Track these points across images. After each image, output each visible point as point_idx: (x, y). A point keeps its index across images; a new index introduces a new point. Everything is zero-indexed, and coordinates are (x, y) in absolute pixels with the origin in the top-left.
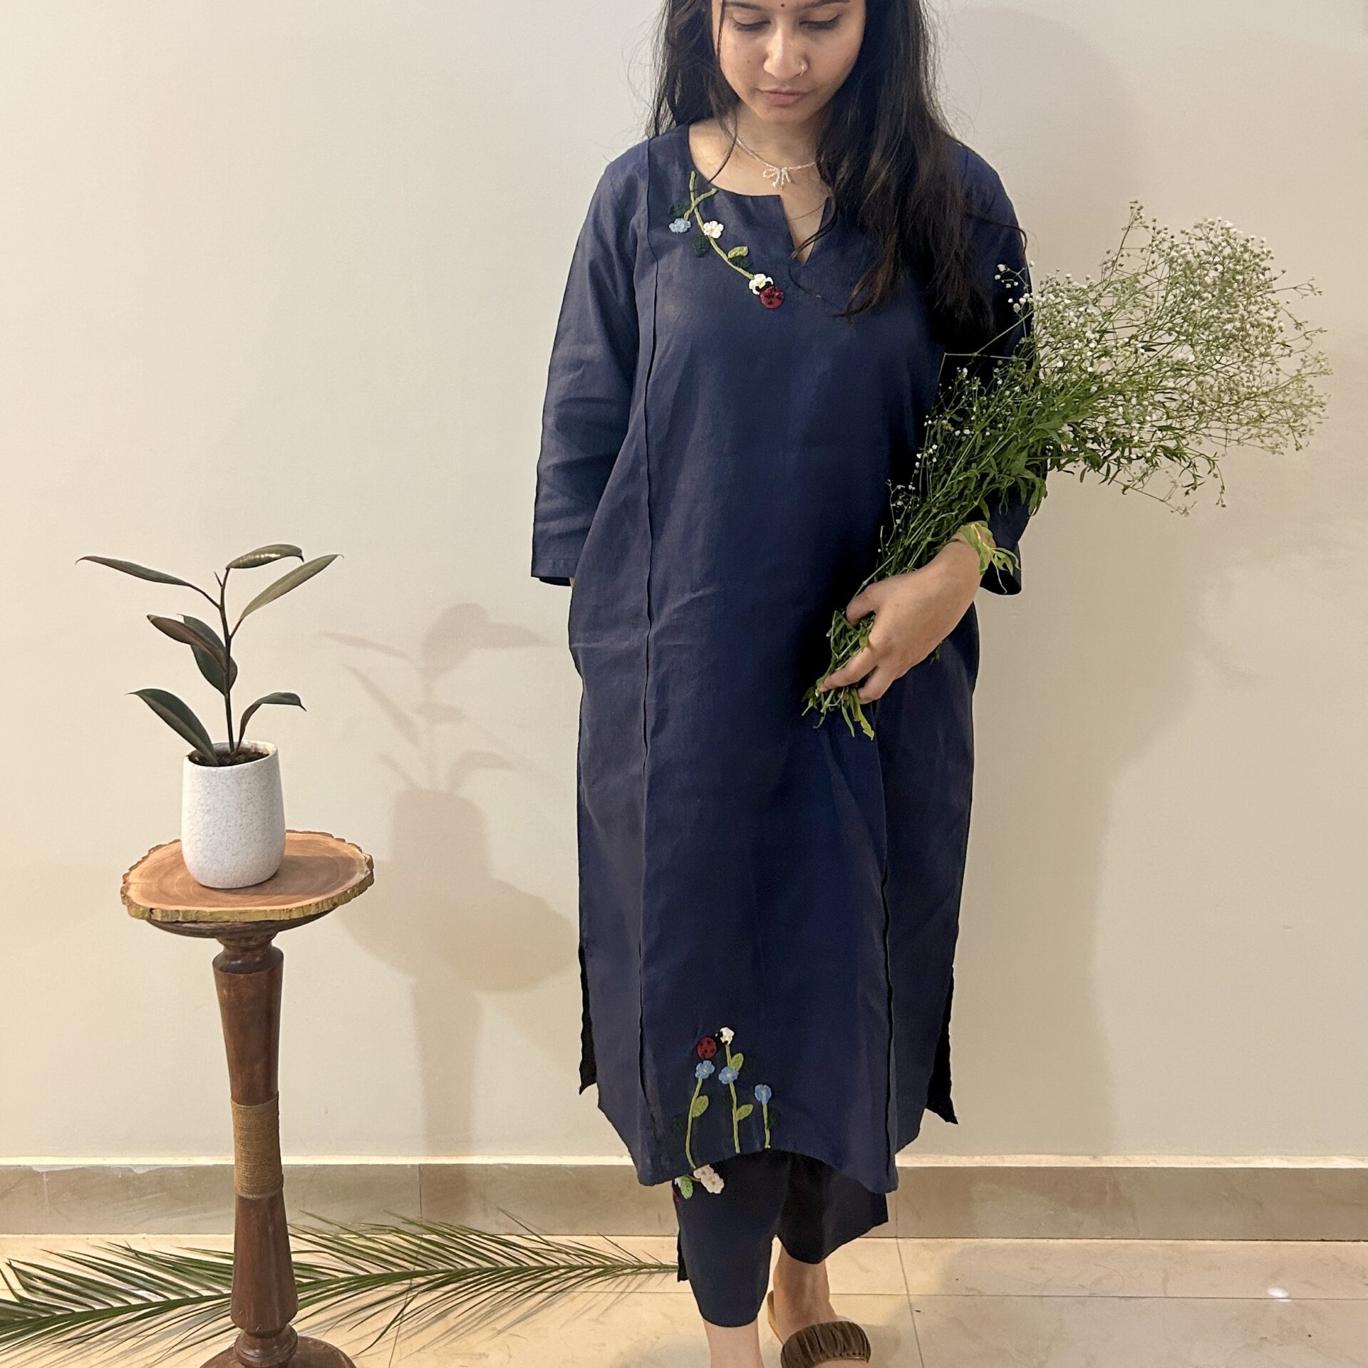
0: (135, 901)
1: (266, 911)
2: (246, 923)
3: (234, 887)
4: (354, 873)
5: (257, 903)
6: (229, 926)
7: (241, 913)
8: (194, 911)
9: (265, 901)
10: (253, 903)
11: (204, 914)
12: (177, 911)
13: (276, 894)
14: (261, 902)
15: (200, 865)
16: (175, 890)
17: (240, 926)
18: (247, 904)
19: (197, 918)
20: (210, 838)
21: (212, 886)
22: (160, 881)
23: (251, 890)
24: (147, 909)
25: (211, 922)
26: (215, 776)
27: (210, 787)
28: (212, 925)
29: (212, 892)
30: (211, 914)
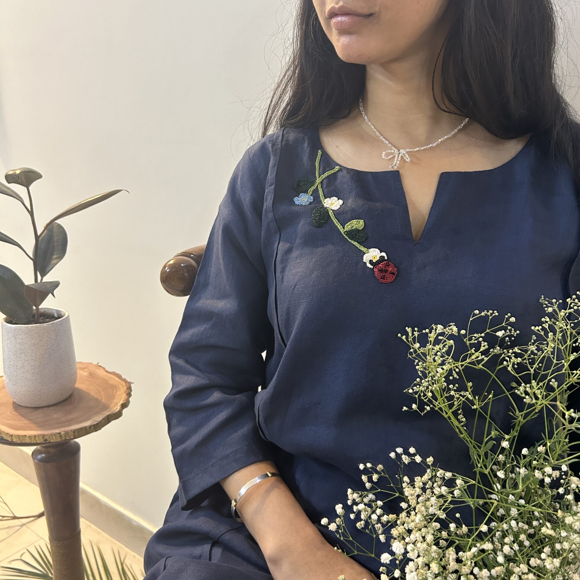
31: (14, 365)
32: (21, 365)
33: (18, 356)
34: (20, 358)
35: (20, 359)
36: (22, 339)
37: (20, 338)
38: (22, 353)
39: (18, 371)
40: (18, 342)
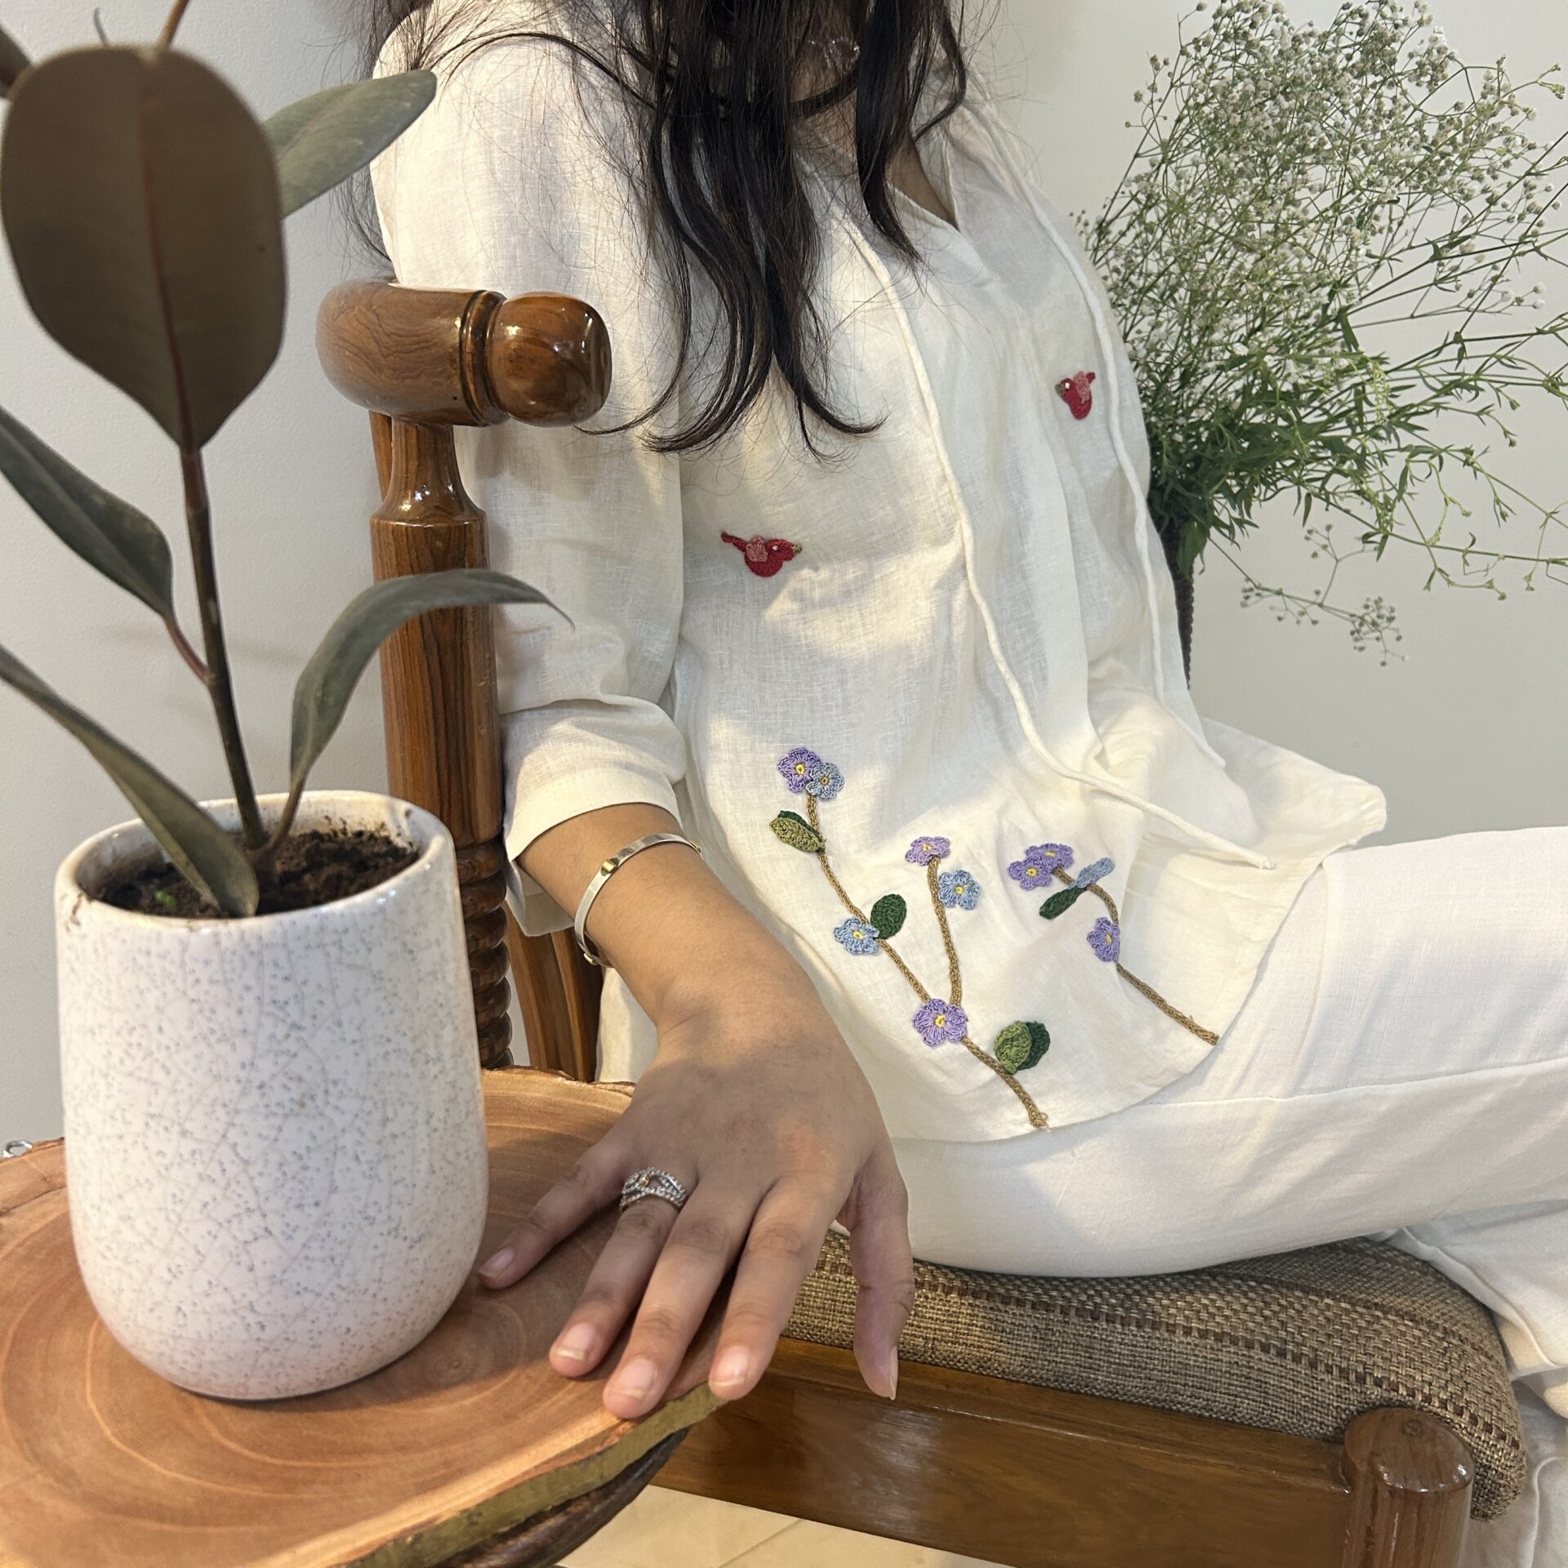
20: (316, 1213)
26: (321, 946)
27: (299, 998)
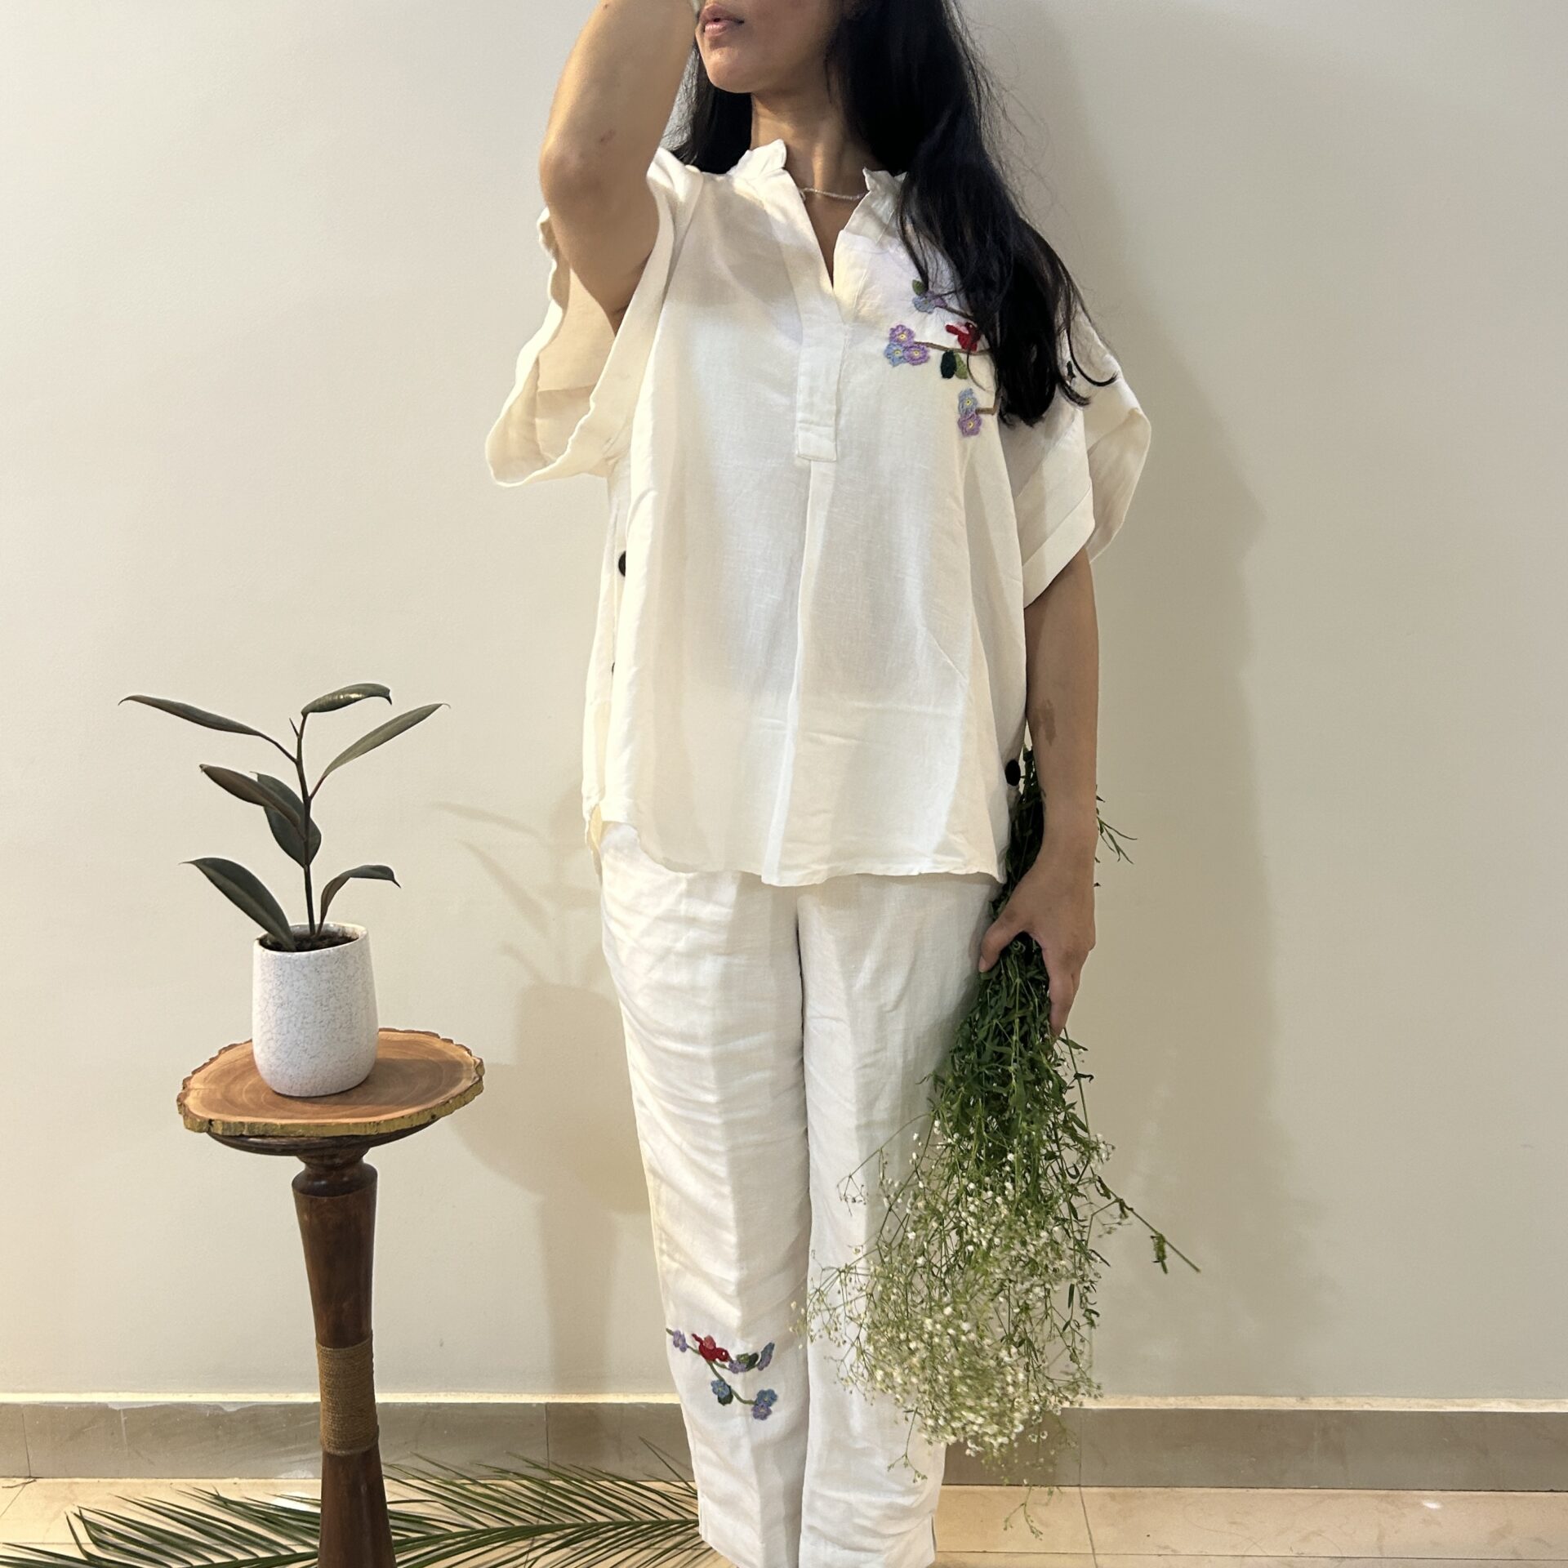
0: (192, 1110)
1: (348, 1124)
2: (324, 1138)
3: (314, 1095)
4: (458, 1080)
5: (340, 1114)
6: (304, 1141)
7: (318, 1126)
8: (261, 1123)
9: (348, 1112)
10: (335, 1114)
11: (274, 1127)
12: (242, 1124)
13: (363, 1104)
14: (344, 1113)
15: (272, 1069)
16: (244, 1098)
17: (317, 1141)
18: (327, 1115)
19: (267, 1131)
20: (284, 1037)
21: (287, 1094)
22: (227, 1087)
23: (334, 1099)
24: (205, 1121)
25: (283, 1137)
26: (289, 963)
27: (283, 976)
28: (284, 1140)
29: (287, 1100)
30: (283, 1126)
31: (315, 1022)
32: (330, 1017)
33: (324, 1003)
34: (326, 1006)
35: (327, 1008)
36: (331, 973)
37: (327, 972)
38: (331, 997)
39: (323, 1029)
40: (324, 978)
